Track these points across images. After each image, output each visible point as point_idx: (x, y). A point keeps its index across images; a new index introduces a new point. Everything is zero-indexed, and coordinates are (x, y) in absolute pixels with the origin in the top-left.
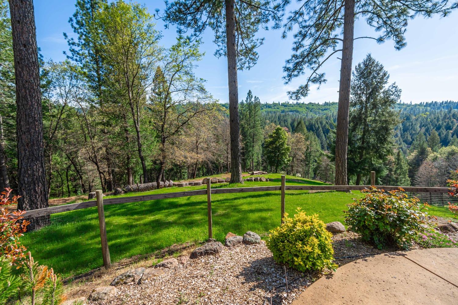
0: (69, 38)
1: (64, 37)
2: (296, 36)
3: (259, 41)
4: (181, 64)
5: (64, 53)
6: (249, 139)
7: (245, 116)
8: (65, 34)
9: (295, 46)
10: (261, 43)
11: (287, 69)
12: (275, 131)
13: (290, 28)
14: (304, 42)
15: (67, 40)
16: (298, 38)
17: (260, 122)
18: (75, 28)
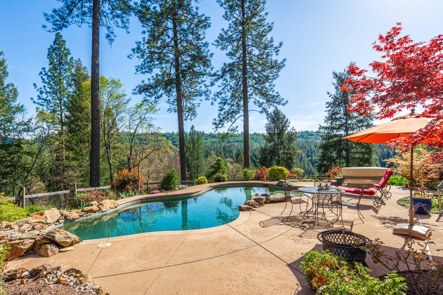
0: (38, 87)
2: (220, 103)
3: (197, 105)
4: (144, 115)
5: (32, 99)
6: (193, 171)
7: (189, 149)
8: (35, 85)
9: (220, 109)
10: (199, 106)
11: (215, 124)
12: (216, 162)
13: (215, 100)
14: (225, 107)
15: (37, 89)
16: (221, 105)
17: (203, 154)
18: (44, 79)
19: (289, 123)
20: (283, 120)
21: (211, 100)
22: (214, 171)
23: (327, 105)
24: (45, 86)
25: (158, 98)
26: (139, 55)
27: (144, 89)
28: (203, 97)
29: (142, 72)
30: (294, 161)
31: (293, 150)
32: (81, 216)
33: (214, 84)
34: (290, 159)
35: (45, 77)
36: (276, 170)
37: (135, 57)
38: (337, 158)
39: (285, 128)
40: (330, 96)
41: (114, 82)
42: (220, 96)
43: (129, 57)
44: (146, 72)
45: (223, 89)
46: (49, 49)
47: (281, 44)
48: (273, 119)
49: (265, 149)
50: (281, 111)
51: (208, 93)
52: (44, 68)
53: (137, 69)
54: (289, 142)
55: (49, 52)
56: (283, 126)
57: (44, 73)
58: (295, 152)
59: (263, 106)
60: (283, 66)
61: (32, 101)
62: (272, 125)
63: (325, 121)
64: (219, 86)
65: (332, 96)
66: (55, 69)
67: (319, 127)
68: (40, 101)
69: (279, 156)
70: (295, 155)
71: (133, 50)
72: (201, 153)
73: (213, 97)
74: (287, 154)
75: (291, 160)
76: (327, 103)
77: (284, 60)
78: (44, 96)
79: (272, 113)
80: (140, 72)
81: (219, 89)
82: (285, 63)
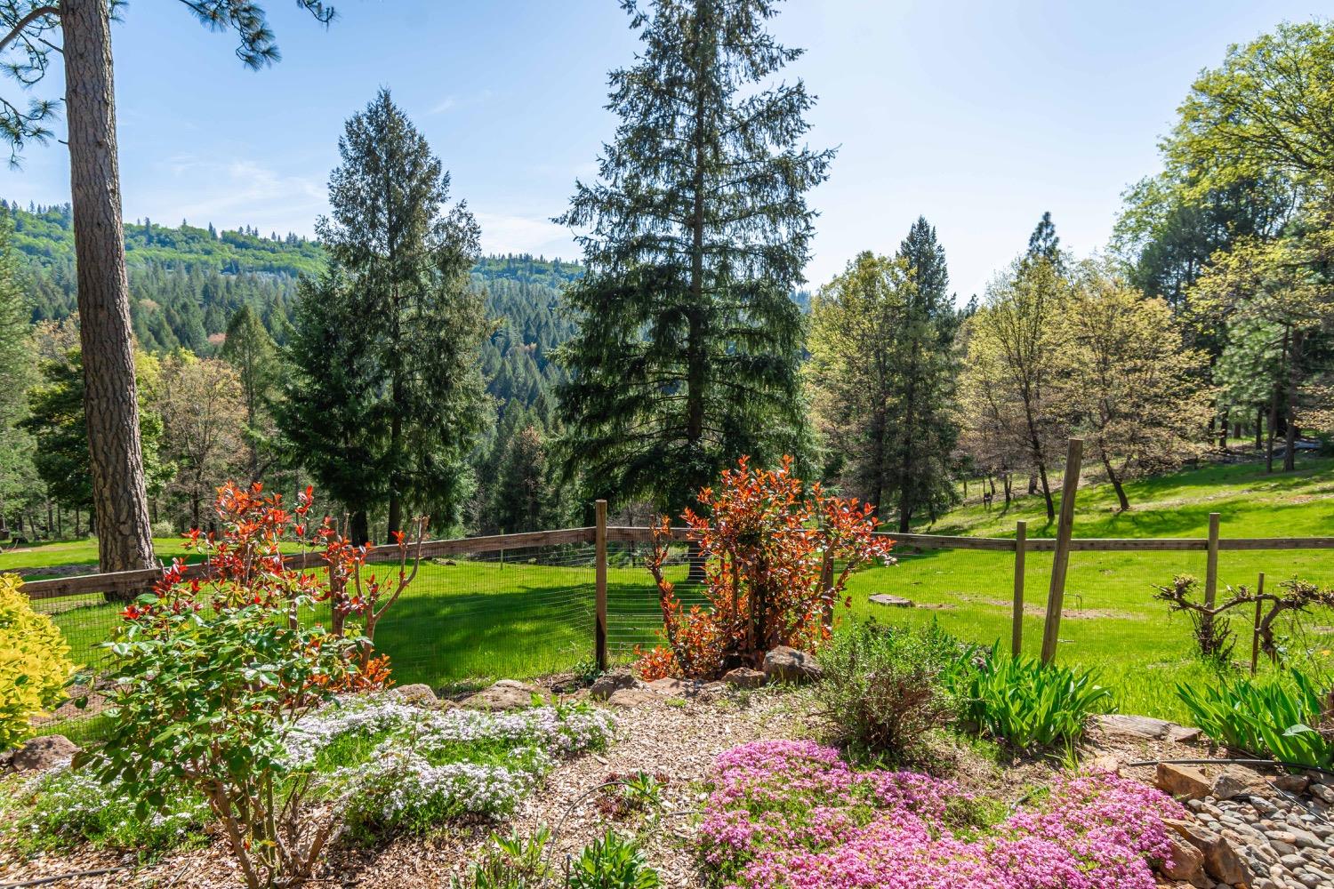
19: (446, 181)
20: (415, 164)
22: (65, 394)
23: (616, 89)
30: (464, 358)
31: (462, 307)
34: (448, 347)
38: (653, 353)
39: (426, 205)
40: (635, 24)
48: (370, 152)
49: (327, 296)
50: (410, 117)
54: (443, 269)
56: (416, 196)
58: (468, 320)
62: (362, 182)
63: (605, 170)
65: (644, 26)
67: (577, 192)
69: (396, 336)
70: (468, 334)
74: (431, 323)
75: (451, 353)
76: (616, 77)
79: (365, 120)
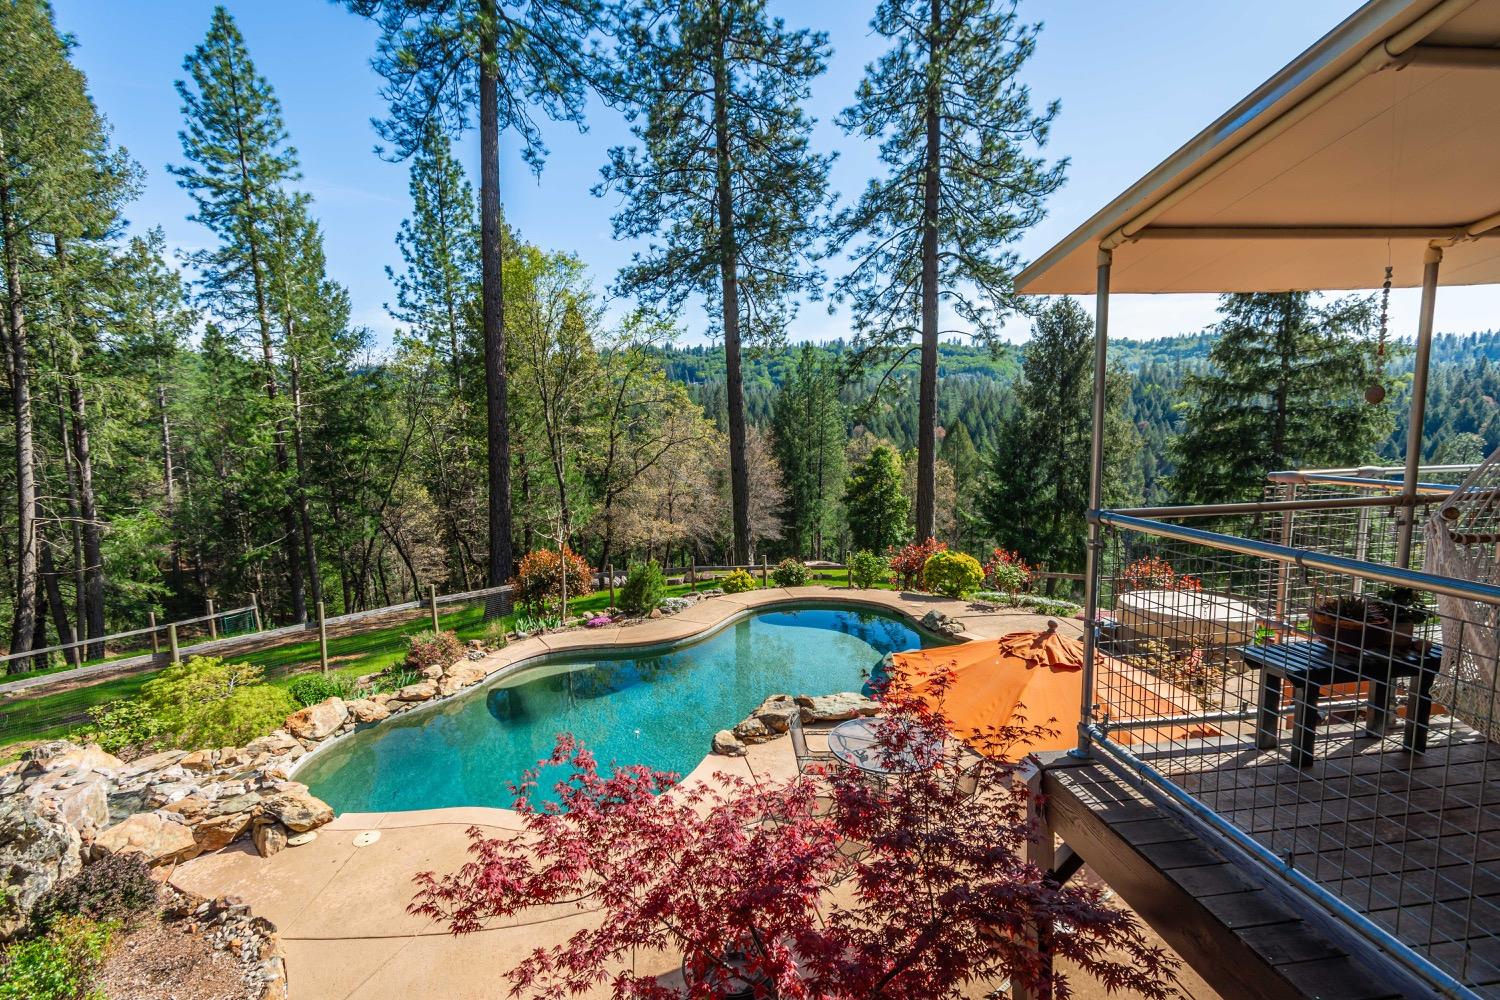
0: (397, 275)
1: (387, 275)
2: (855, 308)
5: (386, 306)
6: (806, 478)
7: (796, 415)
8: (388, 269)
9: (855, 323)
10: (794, 317)
12: (871, 456)
13: (840, 299)
14: (870, 317)
15: (394, 281)
16: (857, 312)
17: (836, 428)
18: (407, 253)
21: (827, 302)
22: (863, 483)
24: (411, 270)
25: (678, 300)
26: (622, 182)
27: (638, 278)
28: (803, 295)
29: (631, 232)
32: (393, 712)
33: (838, 250)
35: (411, 246)
36: (944, 567)
37: (612, 190)
41: (562, 260)
42: (854, 288)
43: (594, 191)
44: (641, 230)
45: (863, 266)
46: (412, 169)
47: (1054, 109)
48: (1052, 332)
49: (1017, 429)
51: (817, 281)
52: (406, 222)
53: (617, 226)
55: (414, 177)
57: (406, 235)
59: (984, 318)
60: (1061, 181)
61: (386, 313)
62: (1045, 352)
64: (852, 258)
66: (430, 219)
68: (403, 311)
71: (605, 172)
72: (832, 425)
73: (833, 289)
77: (1064, 163)
78: (411, 297)
79: (1051, 313)
80: (625, 233)
81: (851, 268)
82: (1067, 172)
